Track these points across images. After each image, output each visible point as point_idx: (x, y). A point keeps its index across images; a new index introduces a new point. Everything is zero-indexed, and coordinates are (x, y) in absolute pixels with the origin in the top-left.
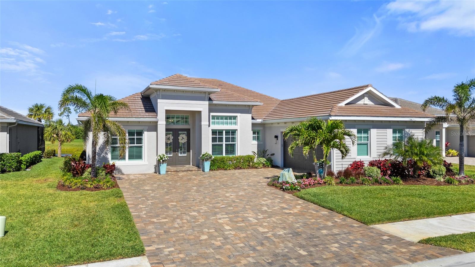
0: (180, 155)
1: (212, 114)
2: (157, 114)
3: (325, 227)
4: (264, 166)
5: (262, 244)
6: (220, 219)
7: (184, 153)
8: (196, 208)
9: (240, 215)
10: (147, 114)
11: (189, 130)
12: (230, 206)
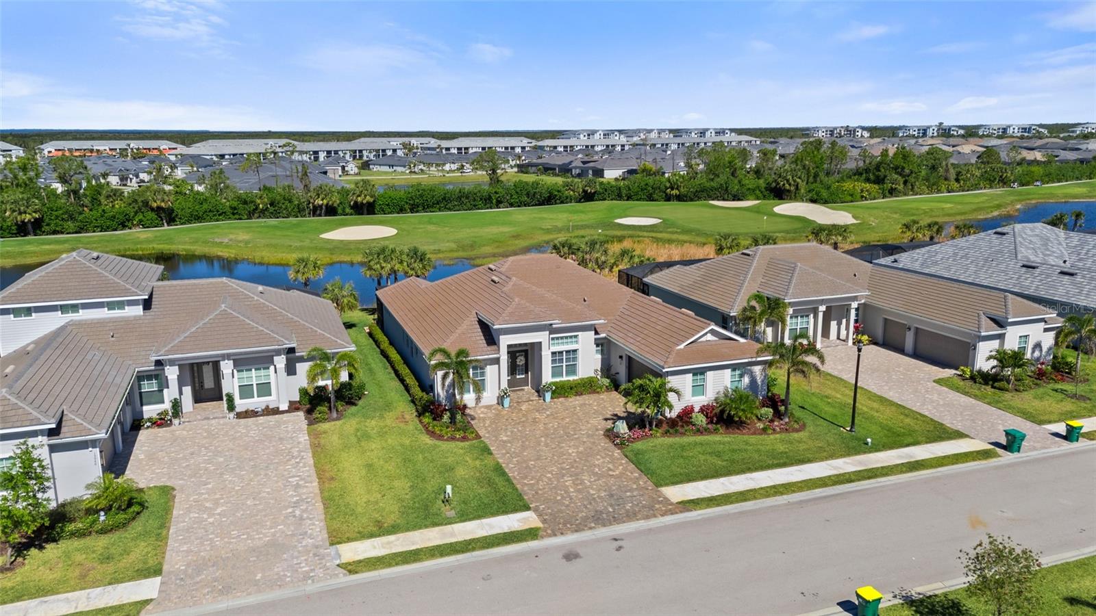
0: (518, 377)
1: (551, 336)
2: (499, 347)
3: (631, 490)
4: (608, 389)
5: (591, 503)
6: (566, 481)
7: (522, 374)
8: (550, 470)
9: (579, 477)
10: (489, 348)
11: (527, 350)
12: (573, 467)
